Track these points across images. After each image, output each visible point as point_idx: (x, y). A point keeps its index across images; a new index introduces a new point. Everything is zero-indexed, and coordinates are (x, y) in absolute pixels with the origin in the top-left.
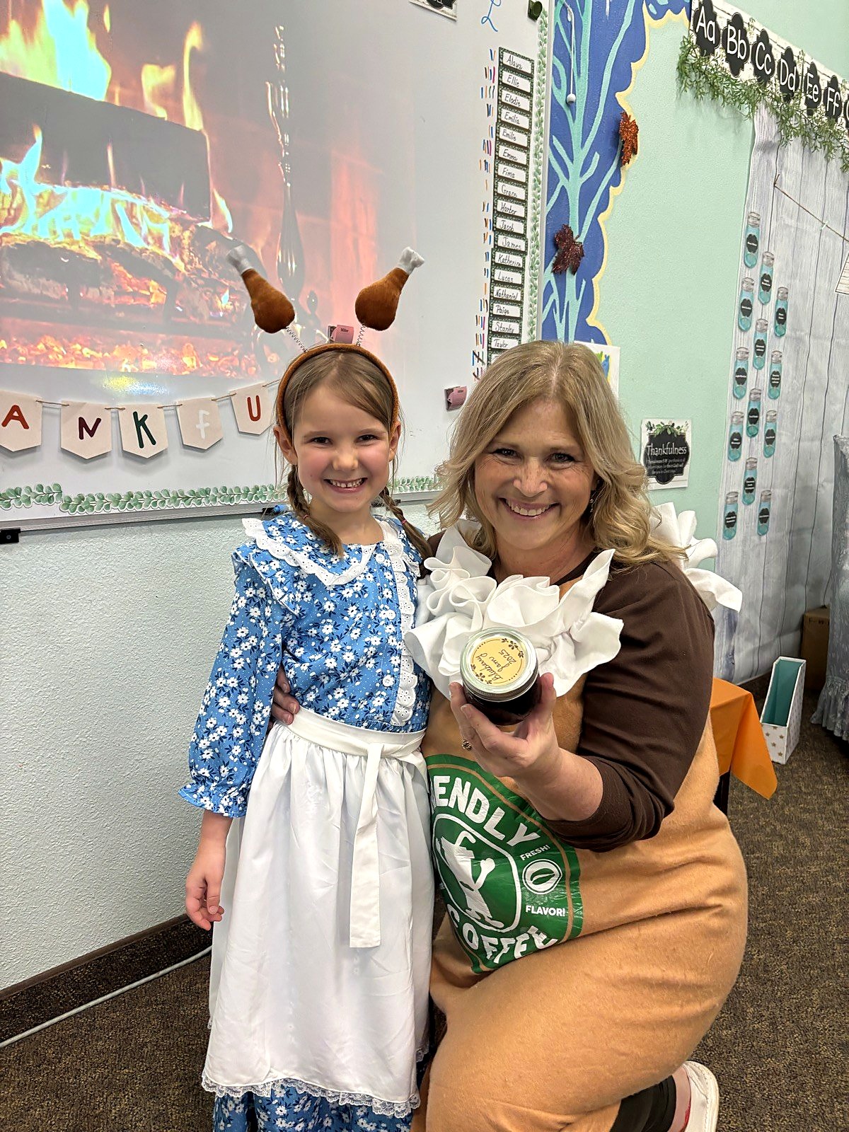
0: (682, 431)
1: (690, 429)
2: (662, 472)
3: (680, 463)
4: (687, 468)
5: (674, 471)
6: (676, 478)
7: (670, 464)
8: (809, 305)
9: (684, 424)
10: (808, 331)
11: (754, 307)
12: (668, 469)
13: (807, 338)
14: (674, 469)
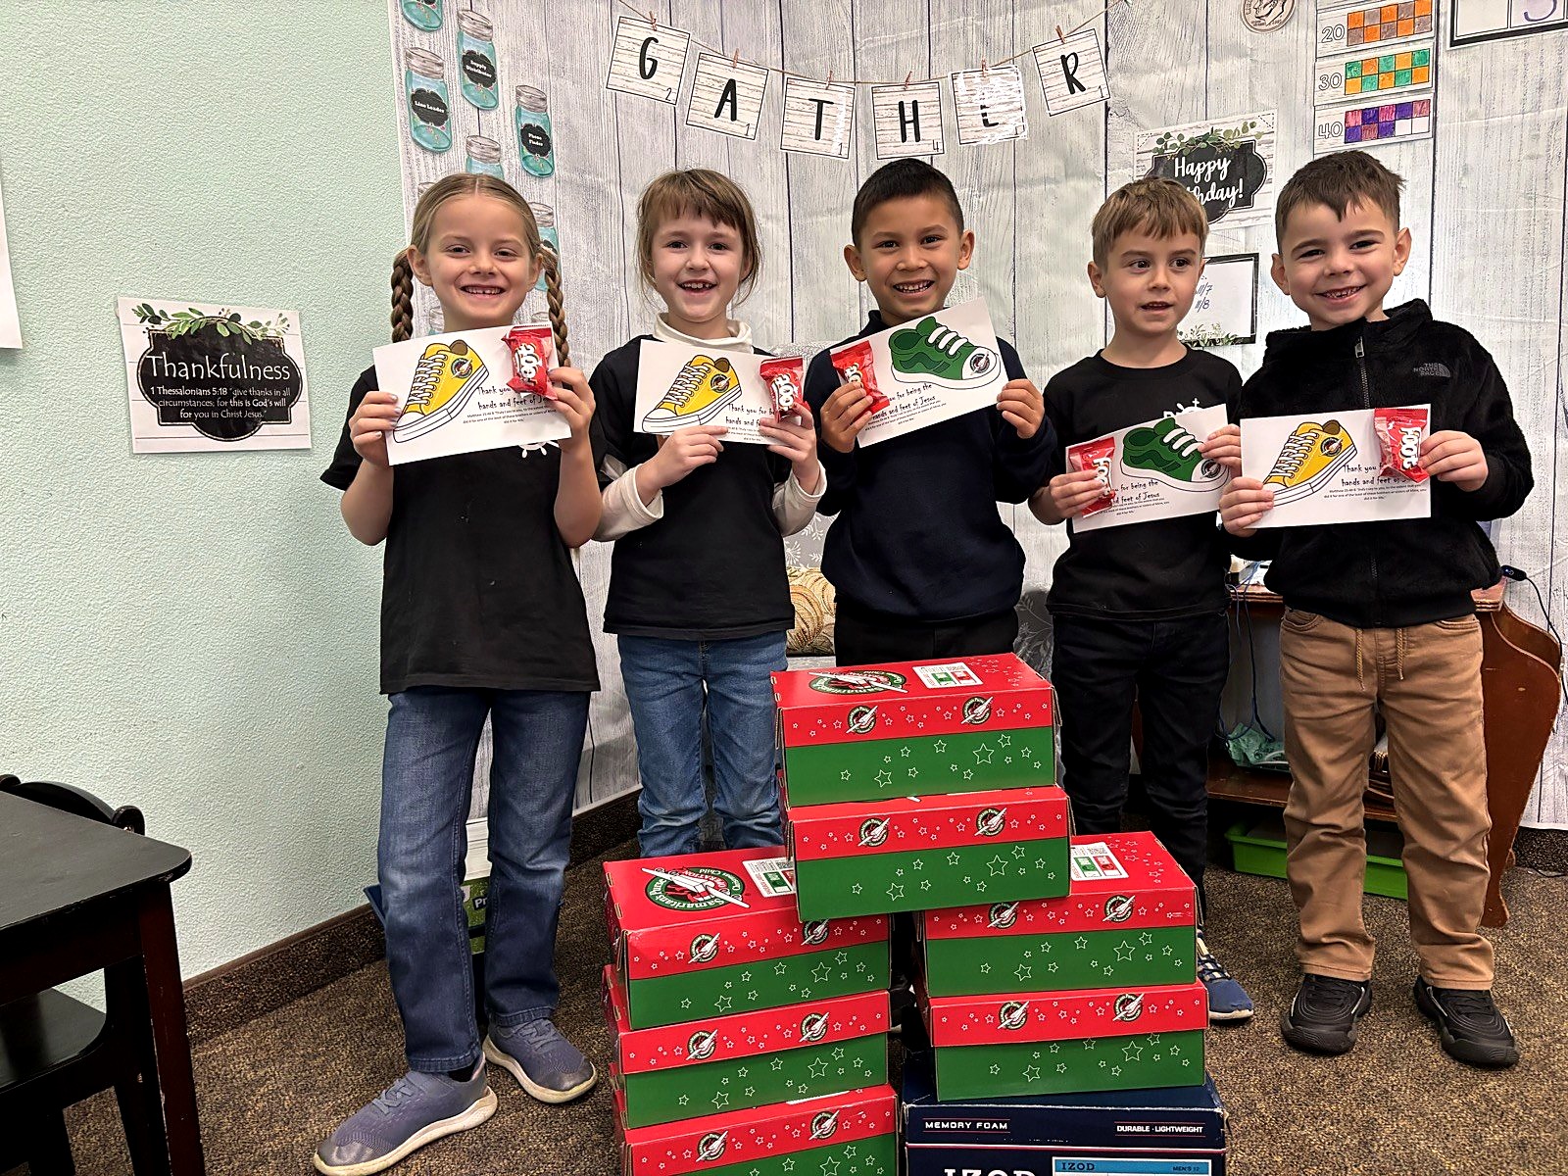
0: (271, 333)
1: (296, 328)
2: (215, 415)
3: (278, 399)
4: (299, 410)
5: (258, 415)
6: (266, 429)
7: (239, 398)
8: (606, 129)
9: (272, 316)
10: (613, 176)
11: (451, 108)
12: (236, 409)
13: (613, 190)
14: (258, 409)
